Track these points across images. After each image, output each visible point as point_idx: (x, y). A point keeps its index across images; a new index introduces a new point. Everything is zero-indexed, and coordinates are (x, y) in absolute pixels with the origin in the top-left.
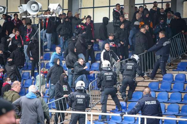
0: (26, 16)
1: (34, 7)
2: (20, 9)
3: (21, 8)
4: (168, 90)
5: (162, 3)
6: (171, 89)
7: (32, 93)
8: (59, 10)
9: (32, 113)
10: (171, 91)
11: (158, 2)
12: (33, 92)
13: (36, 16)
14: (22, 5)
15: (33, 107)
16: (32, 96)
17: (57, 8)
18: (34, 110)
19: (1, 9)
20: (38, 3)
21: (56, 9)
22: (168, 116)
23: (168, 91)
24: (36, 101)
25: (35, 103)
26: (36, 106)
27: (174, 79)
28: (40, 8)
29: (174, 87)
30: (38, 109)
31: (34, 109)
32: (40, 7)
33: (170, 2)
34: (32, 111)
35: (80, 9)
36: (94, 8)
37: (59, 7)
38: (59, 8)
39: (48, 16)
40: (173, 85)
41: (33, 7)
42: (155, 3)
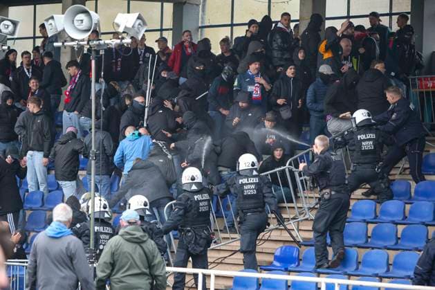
0: (63, 43)
1: (82, 21)
2: (50, 27)
3: (51, 24)
4: (396, 219)
5: (390, 15)
6: (405, 218)
7: (59, 225)
8: (139, 29)
9: (61, 271)
10: (405, 222)
11: (380, 13)
12: (60, 221)
13: (86, 43)
14: (55, 16)
15: (63, 257)
16: (59, 231)
17: (134, 24)
18: (65, 266)
19: (8, 26)
20: (90, 12)
21: (133, 27)
22: (393, 280)
23: (397, 221)
24: (69, 244)
25: (66, 248)
26: (69, 254)
27: (413, 194)
28: (96, 24)
29: (411, 212)
30: (74, 262)
31: (64, 261)
32: (95, 21)
33: (408, 13)
34: (59, 266)
35: (200, 27)
36: (232, 25)
37: (139, 21)
38: (139, 24)
39: (114, 43)
40: (408, 207)
41: (78, 20)
42: (374, 16)
